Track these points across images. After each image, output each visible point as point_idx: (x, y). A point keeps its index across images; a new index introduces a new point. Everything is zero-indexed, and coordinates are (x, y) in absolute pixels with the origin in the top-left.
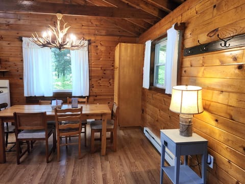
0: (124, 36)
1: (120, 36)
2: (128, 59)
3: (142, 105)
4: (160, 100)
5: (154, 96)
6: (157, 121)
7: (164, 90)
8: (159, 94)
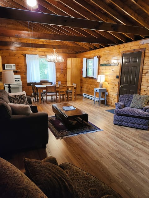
0: (71, 53)
1: (69, 53)
2: (75, 65)
3: (81, 85)
4: (91, 81)
5: (88, 80)
6: (89, 89)
7: (93, 77)
8: (90, 79)
